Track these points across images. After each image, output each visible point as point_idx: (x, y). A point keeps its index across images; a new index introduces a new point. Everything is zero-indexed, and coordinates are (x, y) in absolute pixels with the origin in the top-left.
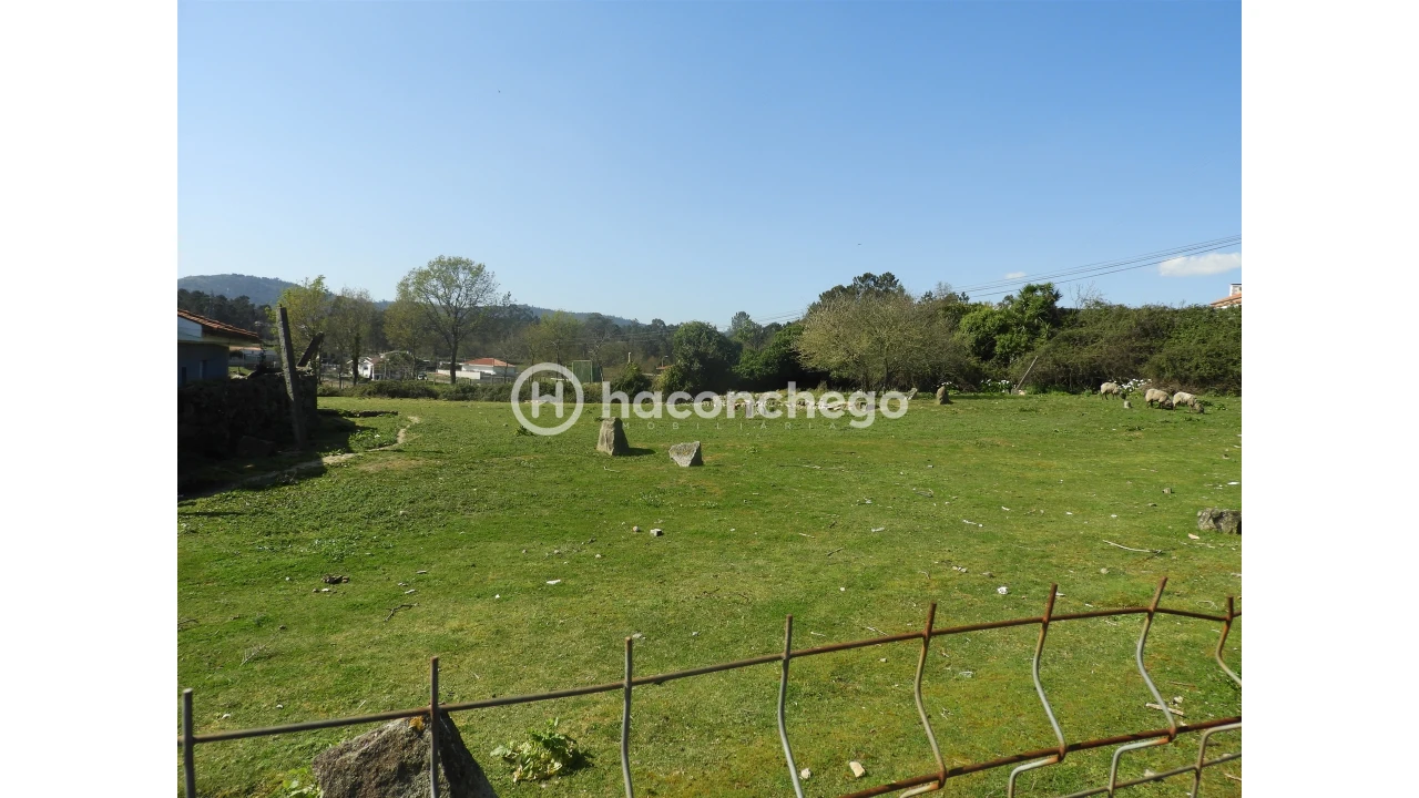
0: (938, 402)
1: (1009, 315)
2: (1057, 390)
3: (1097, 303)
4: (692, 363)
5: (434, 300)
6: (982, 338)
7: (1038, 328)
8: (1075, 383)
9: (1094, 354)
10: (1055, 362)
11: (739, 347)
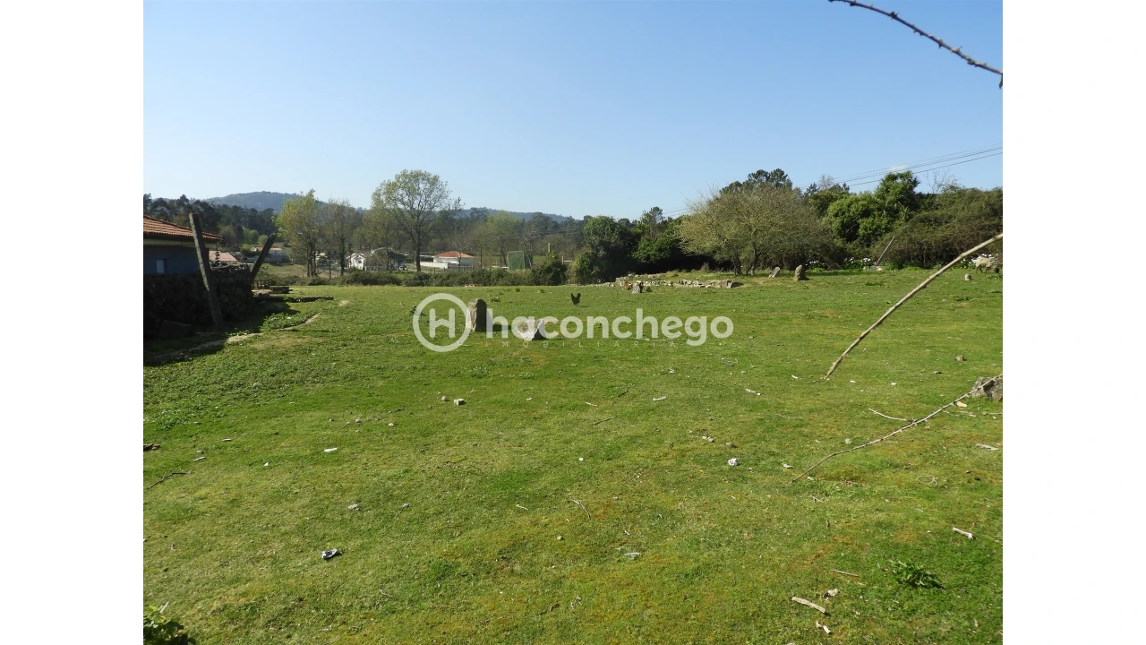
0: (796, 279)
1: (872, 202)
2: (912, 265)
3: (952, 187)
4: (598, 251)
5: (401, 206)
6: (847, 221)
7: (897, 211)
8: (930, 259)
9: (947, 233)
10: (911, 241)
11: (638, 236)
